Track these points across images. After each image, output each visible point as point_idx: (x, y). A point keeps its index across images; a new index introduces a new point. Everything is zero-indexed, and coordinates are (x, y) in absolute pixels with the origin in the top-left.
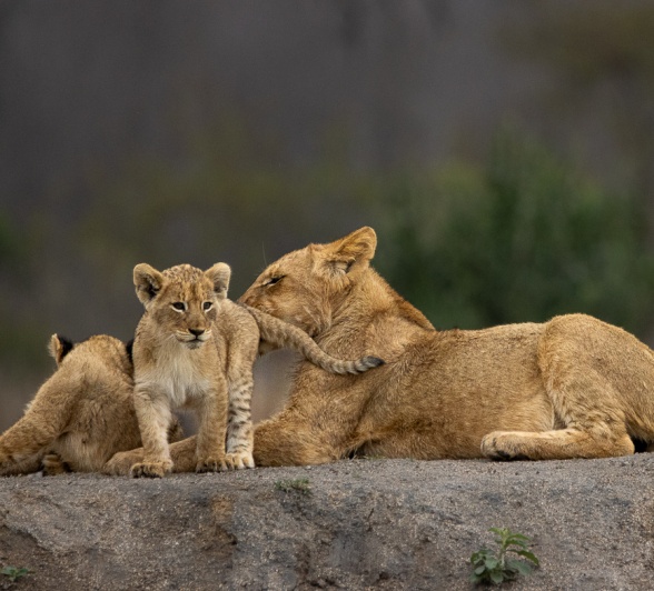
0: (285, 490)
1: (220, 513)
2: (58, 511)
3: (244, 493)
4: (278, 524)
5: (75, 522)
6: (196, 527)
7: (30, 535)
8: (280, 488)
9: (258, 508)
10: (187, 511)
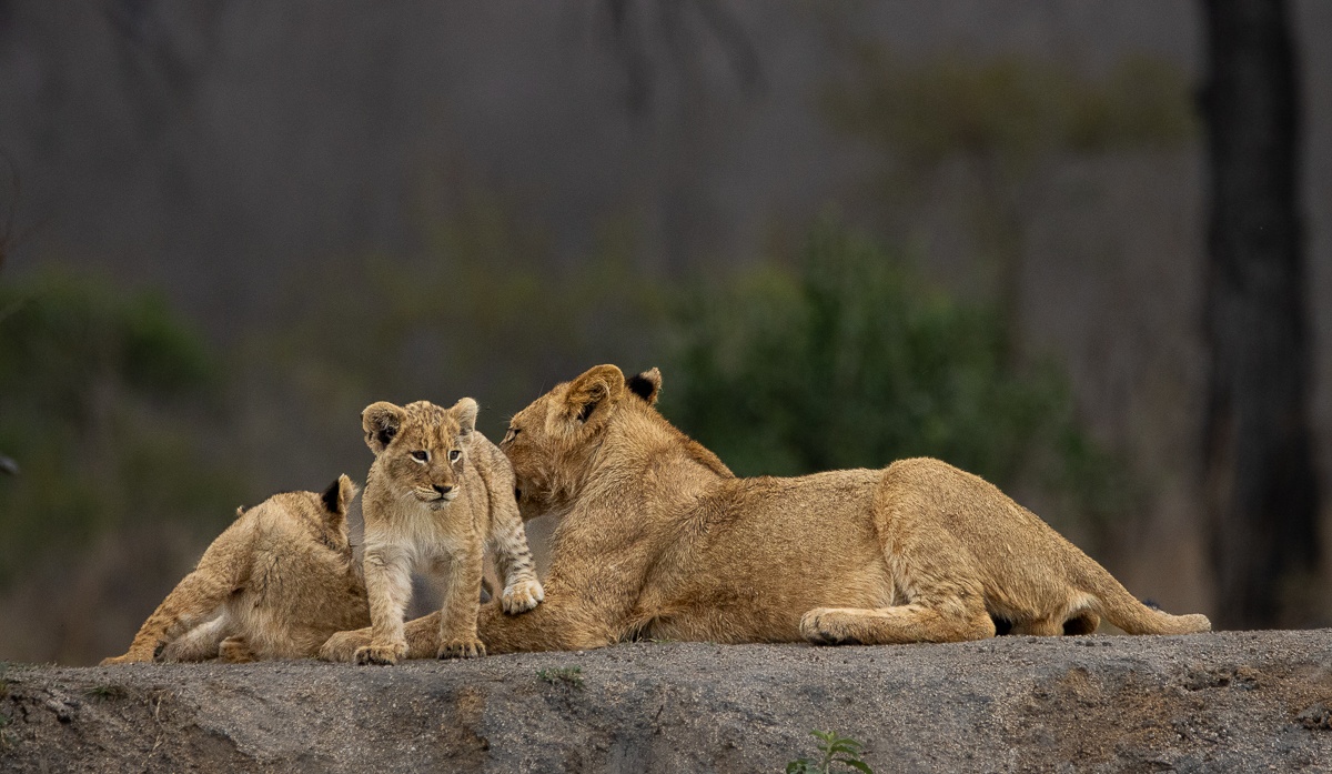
0: (550, 682)
1: (467, 709)
2: (263, 707)
3: (499, 685)
4: (541, 725)
5: (285, 721)
6: (437, 728)
7: (227, 737)
8: (544, 680)
9: (517, 705)
10: (427, 707)
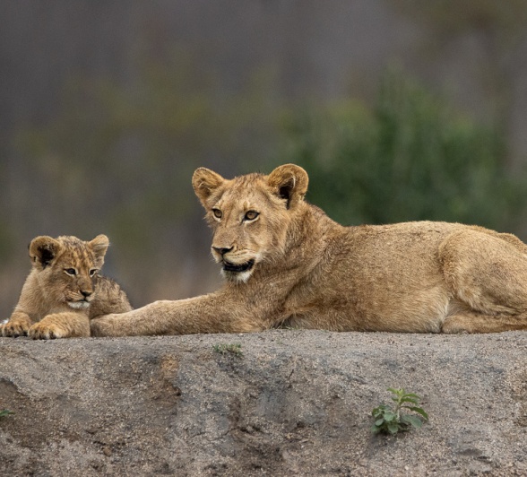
0: (221, 353)
1: (168, 369)
2: (35, 364)
3: (188, 354)
4: (215, 380)
5: (49, 374)
6: (148, 380)
7: (12, 383)
8: (217, 351)
9: (199, 367)
10: (141, 367)
